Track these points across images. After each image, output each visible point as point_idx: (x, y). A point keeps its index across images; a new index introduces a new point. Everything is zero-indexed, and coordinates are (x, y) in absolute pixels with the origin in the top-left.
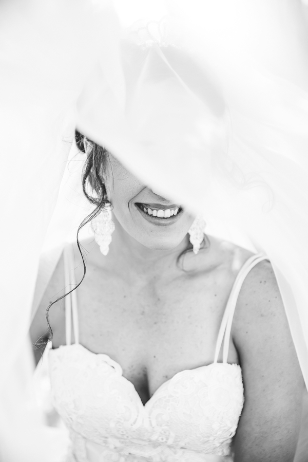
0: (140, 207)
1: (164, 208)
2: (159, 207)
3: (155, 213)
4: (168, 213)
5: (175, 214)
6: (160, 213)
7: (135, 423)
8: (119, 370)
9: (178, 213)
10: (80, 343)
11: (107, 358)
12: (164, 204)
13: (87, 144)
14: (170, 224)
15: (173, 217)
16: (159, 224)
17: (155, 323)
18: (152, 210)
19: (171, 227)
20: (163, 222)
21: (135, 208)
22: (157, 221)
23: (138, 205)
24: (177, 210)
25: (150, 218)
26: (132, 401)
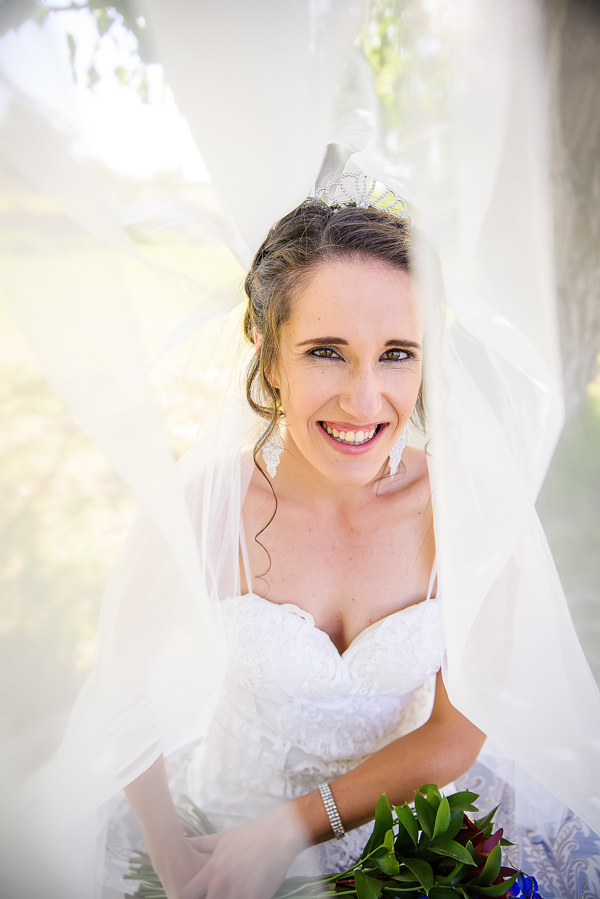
0: (322, 426)
1: (355, 428)
2: (348, 427)
3: (342, 436)
4: (361, 436)
5: (371, 437)
6: (350, 436)
7: (333, 679)
8: (310, 621)
9: (374, 436)
10: (254, 592)
11: (296, 609)
12: (356, 424)
13: (257, 337)
14: (361, 453)
15: (367, 442)
16: (348, 453)
17: (351, 559)
18: (339, 431)
19: (364, 456)
20: (353, 449)
21: (317, 428)
22: (344, 447)
23: (321, 423)
24: (373, 431)
25: (335, 443)
26: (328, 654)
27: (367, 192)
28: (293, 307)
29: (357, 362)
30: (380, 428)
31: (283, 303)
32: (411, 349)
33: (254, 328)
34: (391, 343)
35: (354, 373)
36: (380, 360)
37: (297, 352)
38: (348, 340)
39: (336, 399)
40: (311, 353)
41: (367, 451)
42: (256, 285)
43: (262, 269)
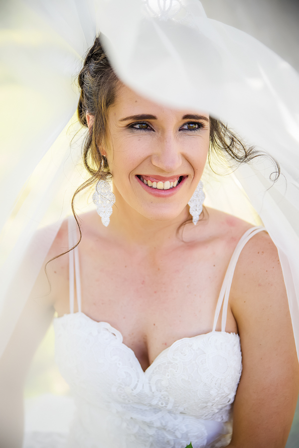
0: (140, 179)
1: (164, 179)
2: (158, 178)
3: (154, 185)
4: (168, 185)
5: (175, 186)
6: (160, 185)
7: (135, 388)
8: (120, 337)
9: (177, 185)
11: (108, 326)
12: (164, 176)
13: (89, 118)
14: (170, 195)
15: (172, 188)
16: (159, 196)
17: (155, 292)
18: (152, 182)
19: (170, 198)
20: (163, 193)
21: (136, 180)
22: (157, 192)
23: (139, 177)
24: (176, 182)
25: (150, 190)
26: (132, 367)
27: (166, 9)
28: (117, 93)
29: (163, 131)
30: (181, 179)
31: (109, 91)
32: (201, 121)
33: (87, 111)
34: (186, 117)
35: (162, 139)
36: (180, 130)
37: (121, 125)
38: (157, 116)
39: (149, 158)
40: (131, 126)
41: (173, 194)
42: (88, 78)
43: (93, 66)
